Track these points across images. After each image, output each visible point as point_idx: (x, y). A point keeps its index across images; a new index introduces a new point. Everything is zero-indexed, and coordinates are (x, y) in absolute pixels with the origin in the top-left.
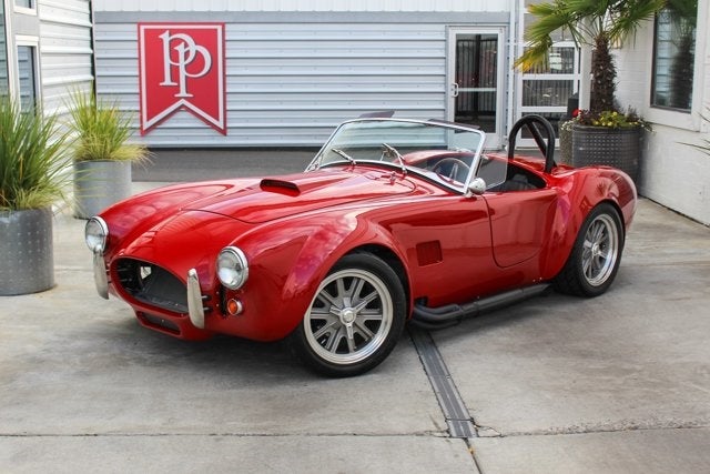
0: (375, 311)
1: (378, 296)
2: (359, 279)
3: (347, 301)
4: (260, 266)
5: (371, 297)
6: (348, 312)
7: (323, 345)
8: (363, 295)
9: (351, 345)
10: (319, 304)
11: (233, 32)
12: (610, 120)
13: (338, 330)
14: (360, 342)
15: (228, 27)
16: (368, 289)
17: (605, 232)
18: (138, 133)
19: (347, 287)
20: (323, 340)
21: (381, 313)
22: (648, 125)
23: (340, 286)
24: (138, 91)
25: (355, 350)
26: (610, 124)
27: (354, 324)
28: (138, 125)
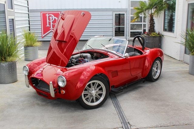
0: (101, 91)
1: (102, 87)
2: (97, 83)
3: (93, 89)
4: (70, 80)
5: (100, 87)
6: (94, 92)
7: (87, 101)
8: (98, 87)
9: (95, 100)
10: (86, 90)
12: (154, 34)
13: (91, 97)
14: (97, 99)
16: (99, 85)
17: (157, 65)
18: (41, 38)
19: (93, 85)
20: (87, 99)
21: (103, 91)
22: (163, 35)
23: (92, 85)
24: (41, 28)
25: (96, 102)
26: (154, 35)
27: (95, 95)
28: (41, 36)
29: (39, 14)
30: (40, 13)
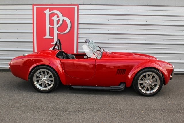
11: (83, 9)
15: (80, 7)
24: (32, 41)
29: (29, 9)
30: (32, 6)
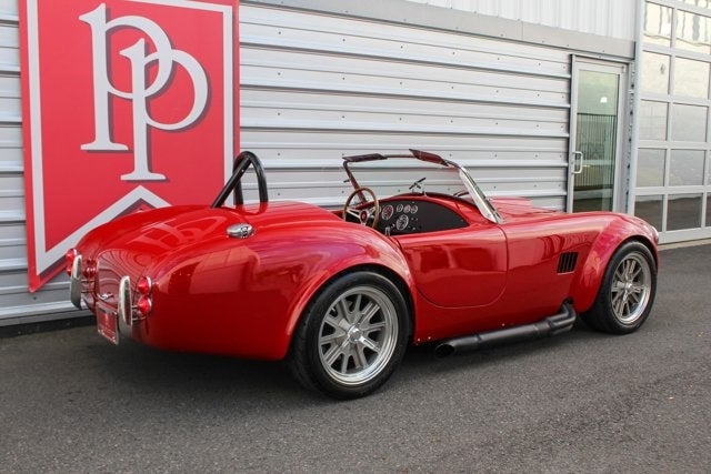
15: (243, 11)
18: (21, 284)
24: (17, 166)
28: (22, 263)
